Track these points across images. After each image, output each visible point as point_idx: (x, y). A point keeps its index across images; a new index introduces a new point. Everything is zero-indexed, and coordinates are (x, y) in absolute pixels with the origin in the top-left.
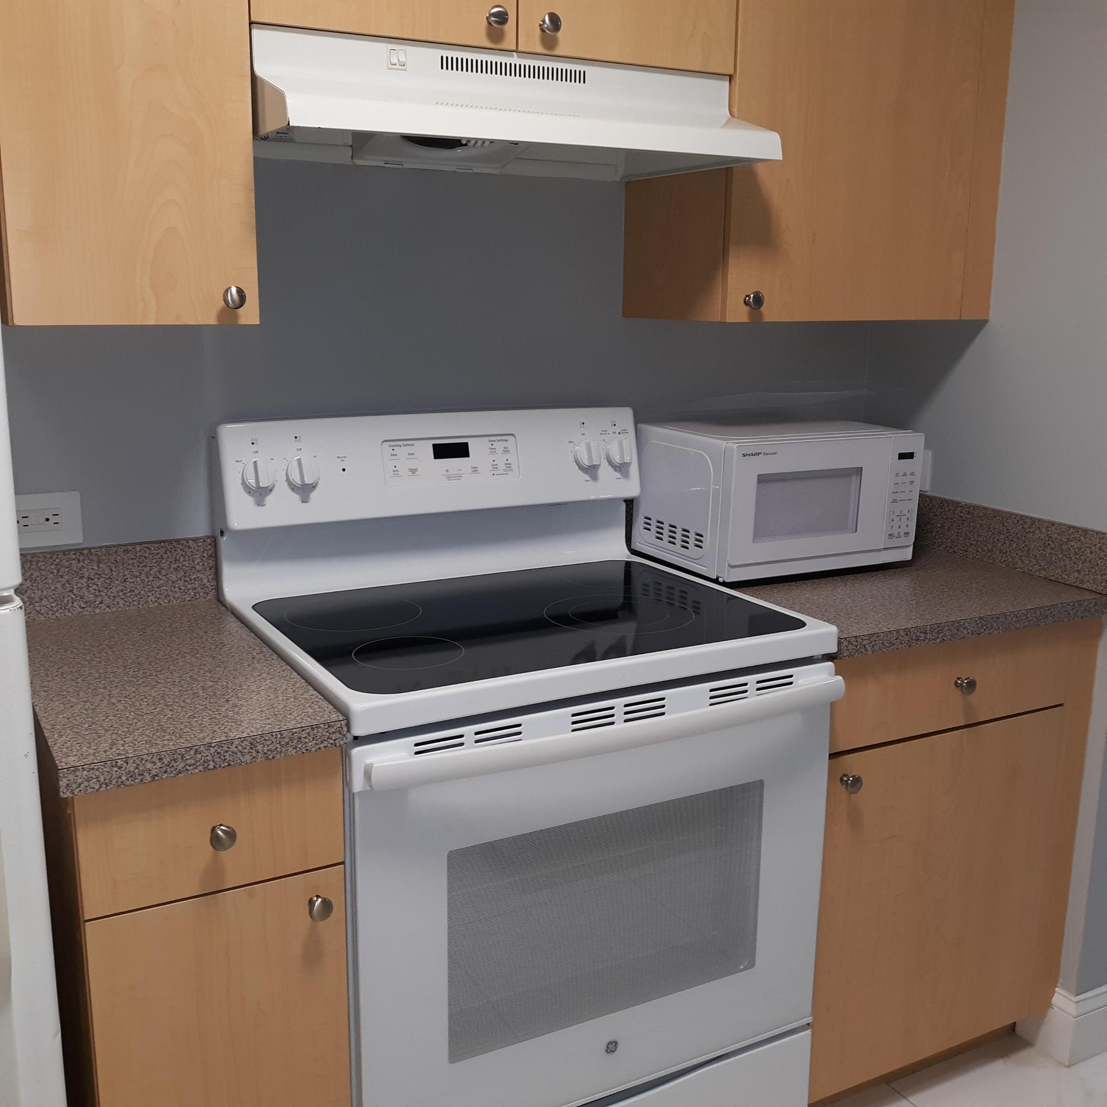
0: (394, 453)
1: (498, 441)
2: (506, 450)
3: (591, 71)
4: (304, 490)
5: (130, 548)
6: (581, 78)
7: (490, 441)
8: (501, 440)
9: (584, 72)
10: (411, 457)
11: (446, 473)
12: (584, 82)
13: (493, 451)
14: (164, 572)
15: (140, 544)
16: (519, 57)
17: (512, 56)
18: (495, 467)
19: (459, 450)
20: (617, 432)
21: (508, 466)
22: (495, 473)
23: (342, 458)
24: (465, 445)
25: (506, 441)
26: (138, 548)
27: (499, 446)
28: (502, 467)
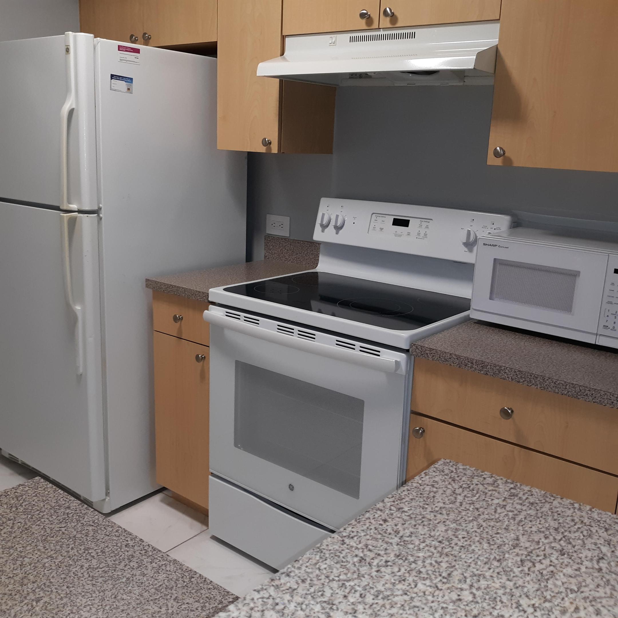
0: (376, 219)
1: (425, 222)
2: (427, 227)
3: (417, 31)
4: (338, 229)
5: (299, 242)
6: (413, 36)
7: (421, 221)
8: (426, 222)
9: (415, 33)
10: (383, 222)
11: (395, 233)
12: (414, 38)
13: (421, 226)
14: (308, 254)
15: (303, 241)
16: (383, 31)
17: (380, 31)
18: (419, 234)
19: (404, 223)
20: (494, 229)
21: (425, 235)
22: (418, 237)
23: (355, 218)
24: (408, 221)
25: (429, 222)
26: (302, 242)
27: (424, 224)
28: (422, 235)
